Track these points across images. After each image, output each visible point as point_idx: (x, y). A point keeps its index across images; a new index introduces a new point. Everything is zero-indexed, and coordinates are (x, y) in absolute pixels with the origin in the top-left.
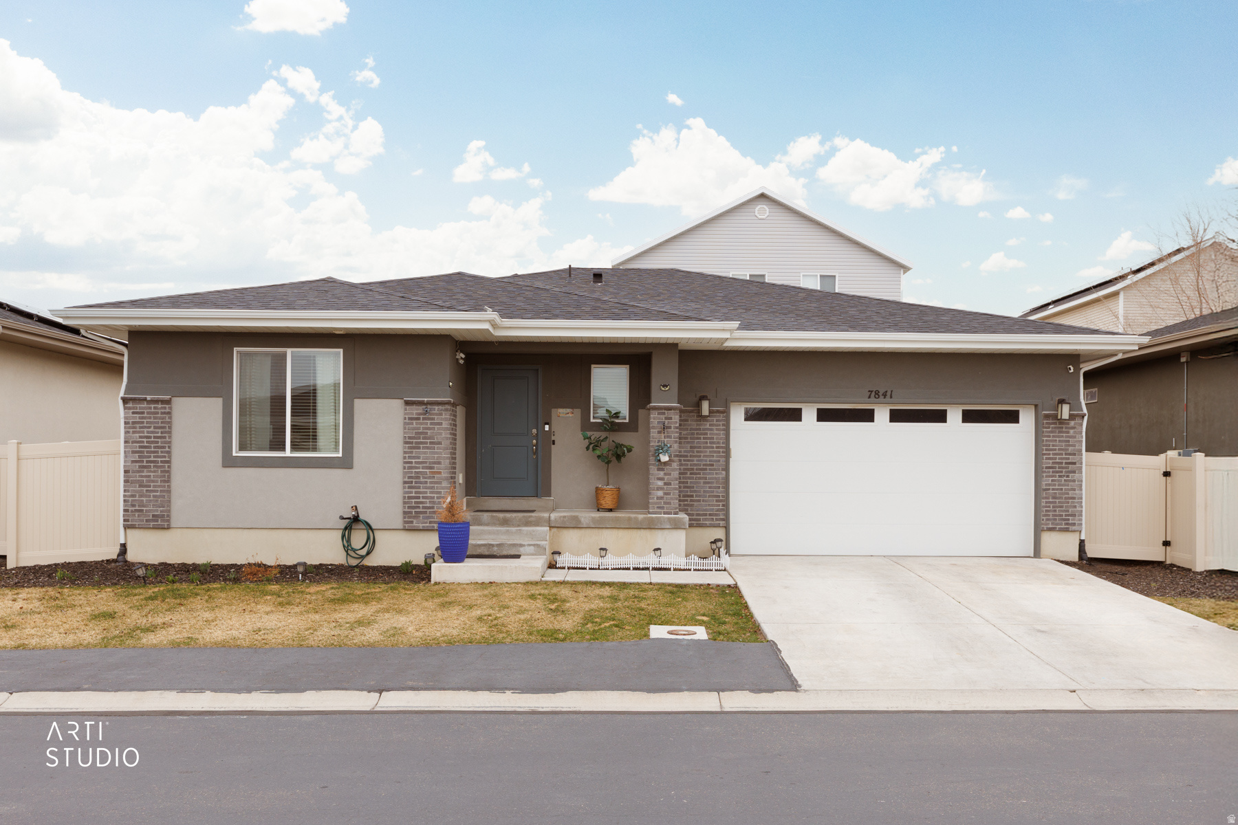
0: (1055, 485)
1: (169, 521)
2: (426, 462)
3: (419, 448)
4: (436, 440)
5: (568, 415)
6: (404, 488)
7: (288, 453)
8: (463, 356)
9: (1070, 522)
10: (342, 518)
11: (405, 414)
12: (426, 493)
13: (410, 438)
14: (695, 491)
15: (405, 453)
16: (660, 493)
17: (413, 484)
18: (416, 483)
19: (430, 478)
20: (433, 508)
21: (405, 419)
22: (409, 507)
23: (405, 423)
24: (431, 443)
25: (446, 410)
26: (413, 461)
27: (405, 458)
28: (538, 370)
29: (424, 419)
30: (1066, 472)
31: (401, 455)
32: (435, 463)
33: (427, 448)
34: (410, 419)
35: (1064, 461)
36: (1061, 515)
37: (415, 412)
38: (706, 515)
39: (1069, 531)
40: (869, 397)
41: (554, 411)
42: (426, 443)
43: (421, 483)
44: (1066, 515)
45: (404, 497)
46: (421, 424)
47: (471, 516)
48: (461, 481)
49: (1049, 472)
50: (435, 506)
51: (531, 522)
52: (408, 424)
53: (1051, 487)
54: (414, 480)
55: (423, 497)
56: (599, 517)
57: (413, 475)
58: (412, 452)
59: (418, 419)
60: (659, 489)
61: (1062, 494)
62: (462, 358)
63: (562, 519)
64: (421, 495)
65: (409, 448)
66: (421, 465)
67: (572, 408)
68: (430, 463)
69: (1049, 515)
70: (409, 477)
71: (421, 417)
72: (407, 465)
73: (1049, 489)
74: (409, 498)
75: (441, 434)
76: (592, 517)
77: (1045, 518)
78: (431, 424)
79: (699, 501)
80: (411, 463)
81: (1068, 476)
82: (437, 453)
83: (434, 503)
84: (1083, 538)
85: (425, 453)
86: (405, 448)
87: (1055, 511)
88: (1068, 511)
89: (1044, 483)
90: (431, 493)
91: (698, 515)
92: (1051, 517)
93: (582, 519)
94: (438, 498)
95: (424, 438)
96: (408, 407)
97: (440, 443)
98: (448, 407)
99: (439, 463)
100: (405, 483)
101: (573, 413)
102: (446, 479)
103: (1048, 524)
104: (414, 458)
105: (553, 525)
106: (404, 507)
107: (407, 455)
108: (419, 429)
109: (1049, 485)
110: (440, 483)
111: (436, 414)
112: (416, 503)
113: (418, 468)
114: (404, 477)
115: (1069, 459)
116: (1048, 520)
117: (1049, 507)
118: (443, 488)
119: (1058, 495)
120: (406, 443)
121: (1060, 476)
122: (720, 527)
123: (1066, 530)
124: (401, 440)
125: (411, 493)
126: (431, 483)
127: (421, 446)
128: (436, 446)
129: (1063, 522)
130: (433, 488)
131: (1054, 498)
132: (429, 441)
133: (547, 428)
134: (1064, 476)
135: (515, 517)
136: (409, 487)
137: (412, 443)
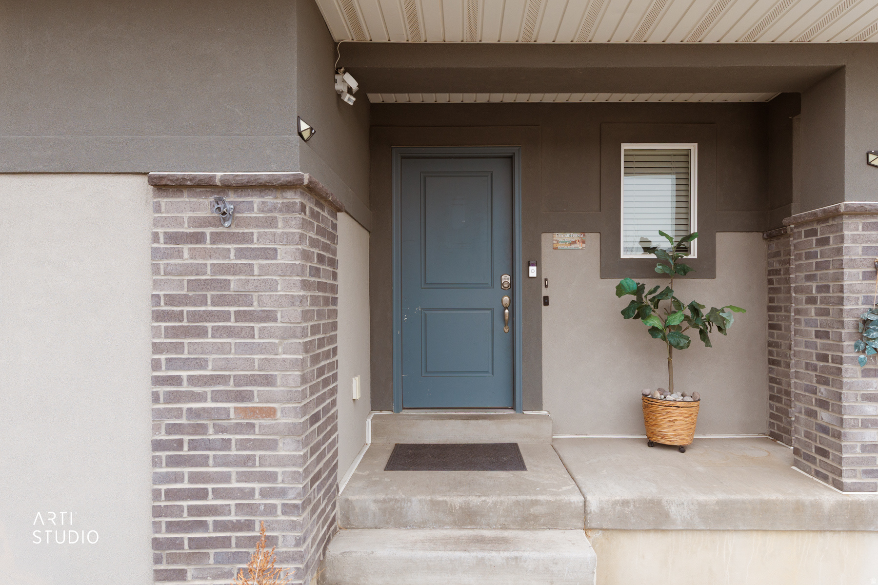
2: (224, 379)
3: (203, 332)
4: (255, 307)
5: (573, 246)
6: (156, 462)
8: (353, 84)
11: (156, 223)
12: (226, 478)
13: (171, 300)
15: (157, 348)
17: (185, 451)
18: (193, 445)
19: (238, 428)
20: (249, 526)
21: (155, 237)
22: (171, 526)
23: (156, 254)
24: (241, 316)
25: (288, 208)
26: (184, 374)
27: (156, 365)
28: (511, 158)
29: (217, 238)
31: (148, 355)
32: (253, 380)
33: (230, 332)
34: (173, 238)
37: (186, 215)
41: (545, 238)
42: (225, 316)
43: (209, 445)
45: (156, 495)
46: (209, 254)
47: (376, 501)
48: (356, 395)
50: (257, 519)
51: (535, 517)
52: (167, 255)
54: (186, 438)
55: (217, 493)
56: (718, 503)
57: (184, 421)
58: (178, 348)
59: (198, 238)
62: (350, 90)
63: (618, 508)
64: (210, 487)
65: (172, 332)
66: (208, 389)
67: (583, 232)
68: (238, 381)
70: (171, 429)
71: (208, 231)
72: (163, 389)
74: (171, 495)
75: (272, 286)
76: (700, 504)
78: (240, 253)
80: (177, 380)
82: (261, 349)
83: (252, 509)
85: (221, 349)
86: (156, 332)
90: (244, 477)
93: (673, 510)
94: (264, 494)
95: (219, 300)
96: (164, 201)
97: (269, 316)
98: (294, 198)
99: (268, 381)
100: (158, 445)
101: (584, 242)
102: (292, 431)
104: (186, 364)
105: (593, 525)
106: (156, 526)
107: (163, 357)
108: (199, 269)
110: (271, 445)
111: (257, 223)
112: (192, 510)
113: (201, 398)
114: (156, 428)
118: (280, 462)
120: (159, 316)
124: (146, 308)
125: (178, 478)
126: (243, 445)
127: (209, 325)
128: (257, 326)
130: (247, 461)
132: (232, 309)
133: (533, 271)
135: (495, 504)
136: (173, 461)
137: (179, 316)
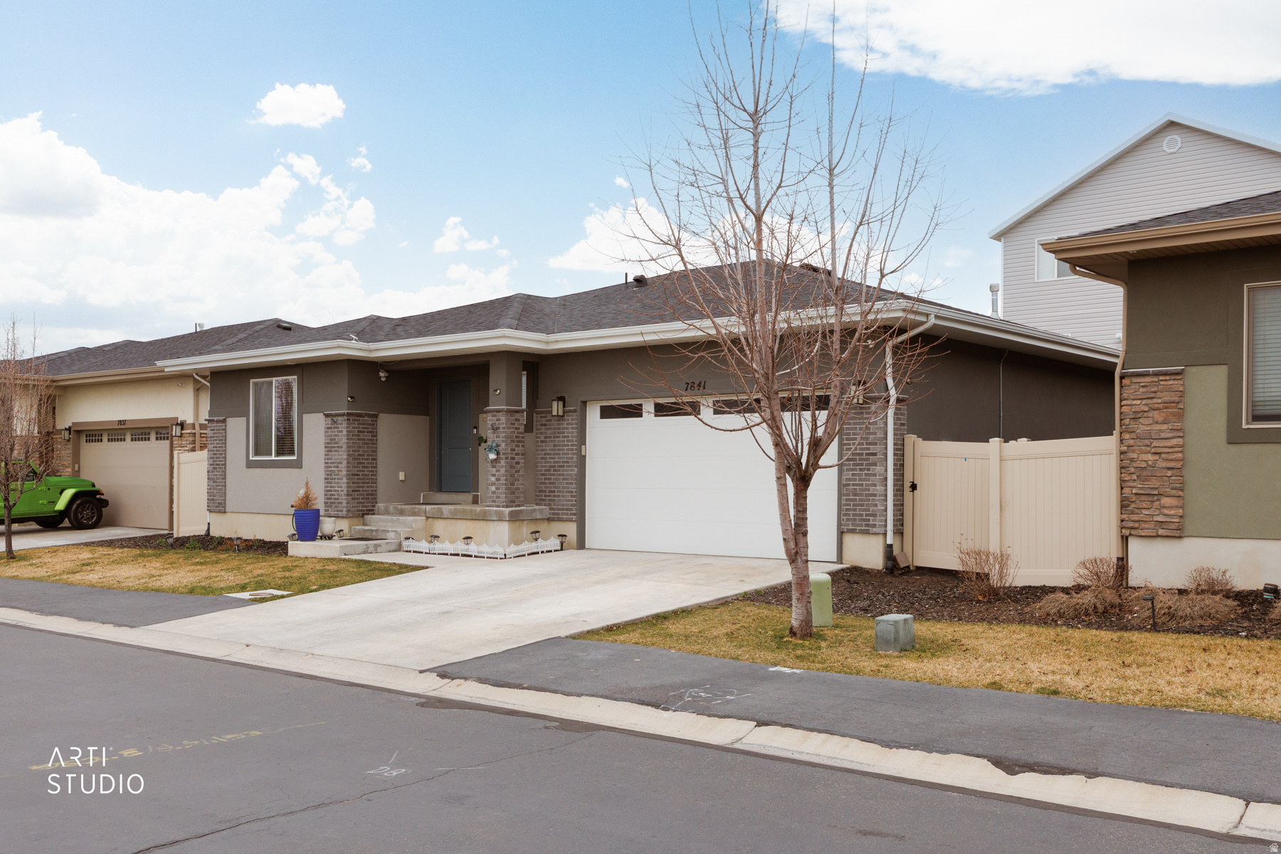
0: (855, 480)
1: (225, 507)
2: (335, 463)
3: (332, 451)
4: (340, 445)
6: (325, 483)
7: (273, 458)
8: (385, 374)
9: (871, 522)
10: (292, 506)
11: (325, 425)
12: (335, 487)
13: (328, 443)
14: (557, 488)
15: (325, 455)
16: (493, 488)
17: (329, 481)
18: (330, 479)
19: (337, 475)
20: (338, 499)
21: (325, 428)
22: (327, 499)
23: (325, 432)
24: (338, 447)
25: (344, 420)
26: (329, 461)
27: (325, 459)
29: (334, 428)
30: (867, 465)
32: (339, 463)
33: (336, 451)
34: (327, 428)
35: (864, 452)
36: (862, 515)
37: (330, 423)
38: (563, 509)
39: (869, 533)
40: (686, 390)
41: (480, 416)
42: (335, 447)
43: (333, 479)
44: (867, 515)
46: (332, 432)
48: (402, 478)
49: (849, 465)
50: (340, 498)
52: (327, 432)
53: (851, 483)
54: (329, 477)
55: (334, 491)
57: (329, 473)
58: (328, 455)
59: (331, 428)
60: (493, 484)
61: (863, 490)
62: (384, 376)
63: (432, 510)
64: (333, 489)
65: (327, 451)
66: (332, 465)
68: (337, 463)
69: (849, 515)
70: (327, 475)
71: (332, 426)
72: (326, 465)
73: (849, 485)
74: (327, 491)
75: (342, 439)
77: (845, 518)
78: (338, 432)
79: (559, 496)
80: (328, 463)
81: (869, 470)
82: (340, 455)
84: (889, 542)
85: (334, 455)
86: (325, 451)
87: (855, 510)
88: (869, 510)
89: (844, 478)
90: (338, 487)
91: (558, 509)
92: (851, 517)
95: (334, 443)
96: (326, 419)
97: (342, 447)
98: (345, 417)
99: (342, 463)
100: (325, 479)
103: (848, 525)
104: (329, 459)
106: (325, 499)
107: (326, 457)
108: (331, 436)
109: (850, 480)
110: (342, 479)
111: (340, 424)
112: (330, 495)
113: (331, 467)
114: (325, 475)
115: (869, 449)
116: (848, 520)
117: (850, 505)
119: (858, 492)
121: (861, 470)
122: (572, 521)
123: (866, 532)
124: (324, 446)
125: (328, 487)
127: (332, 449)
128: (340, 449)
129: (864, 523)
130: (338, 483)
131: (855, 495)
132: (336, 445)
133: (475, 431)
134: (865, 469)
136: (327, 483)
137: (328, 447)
